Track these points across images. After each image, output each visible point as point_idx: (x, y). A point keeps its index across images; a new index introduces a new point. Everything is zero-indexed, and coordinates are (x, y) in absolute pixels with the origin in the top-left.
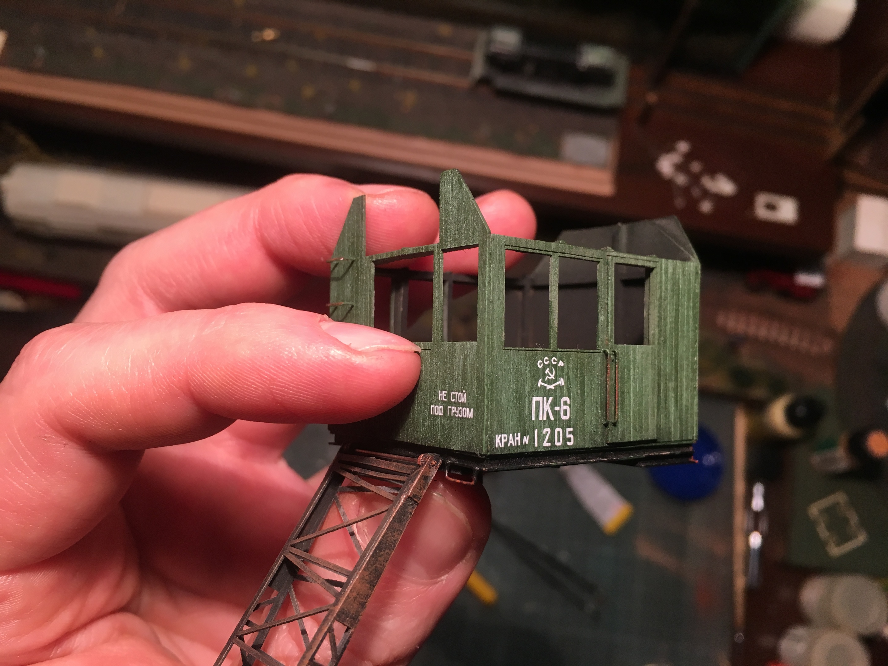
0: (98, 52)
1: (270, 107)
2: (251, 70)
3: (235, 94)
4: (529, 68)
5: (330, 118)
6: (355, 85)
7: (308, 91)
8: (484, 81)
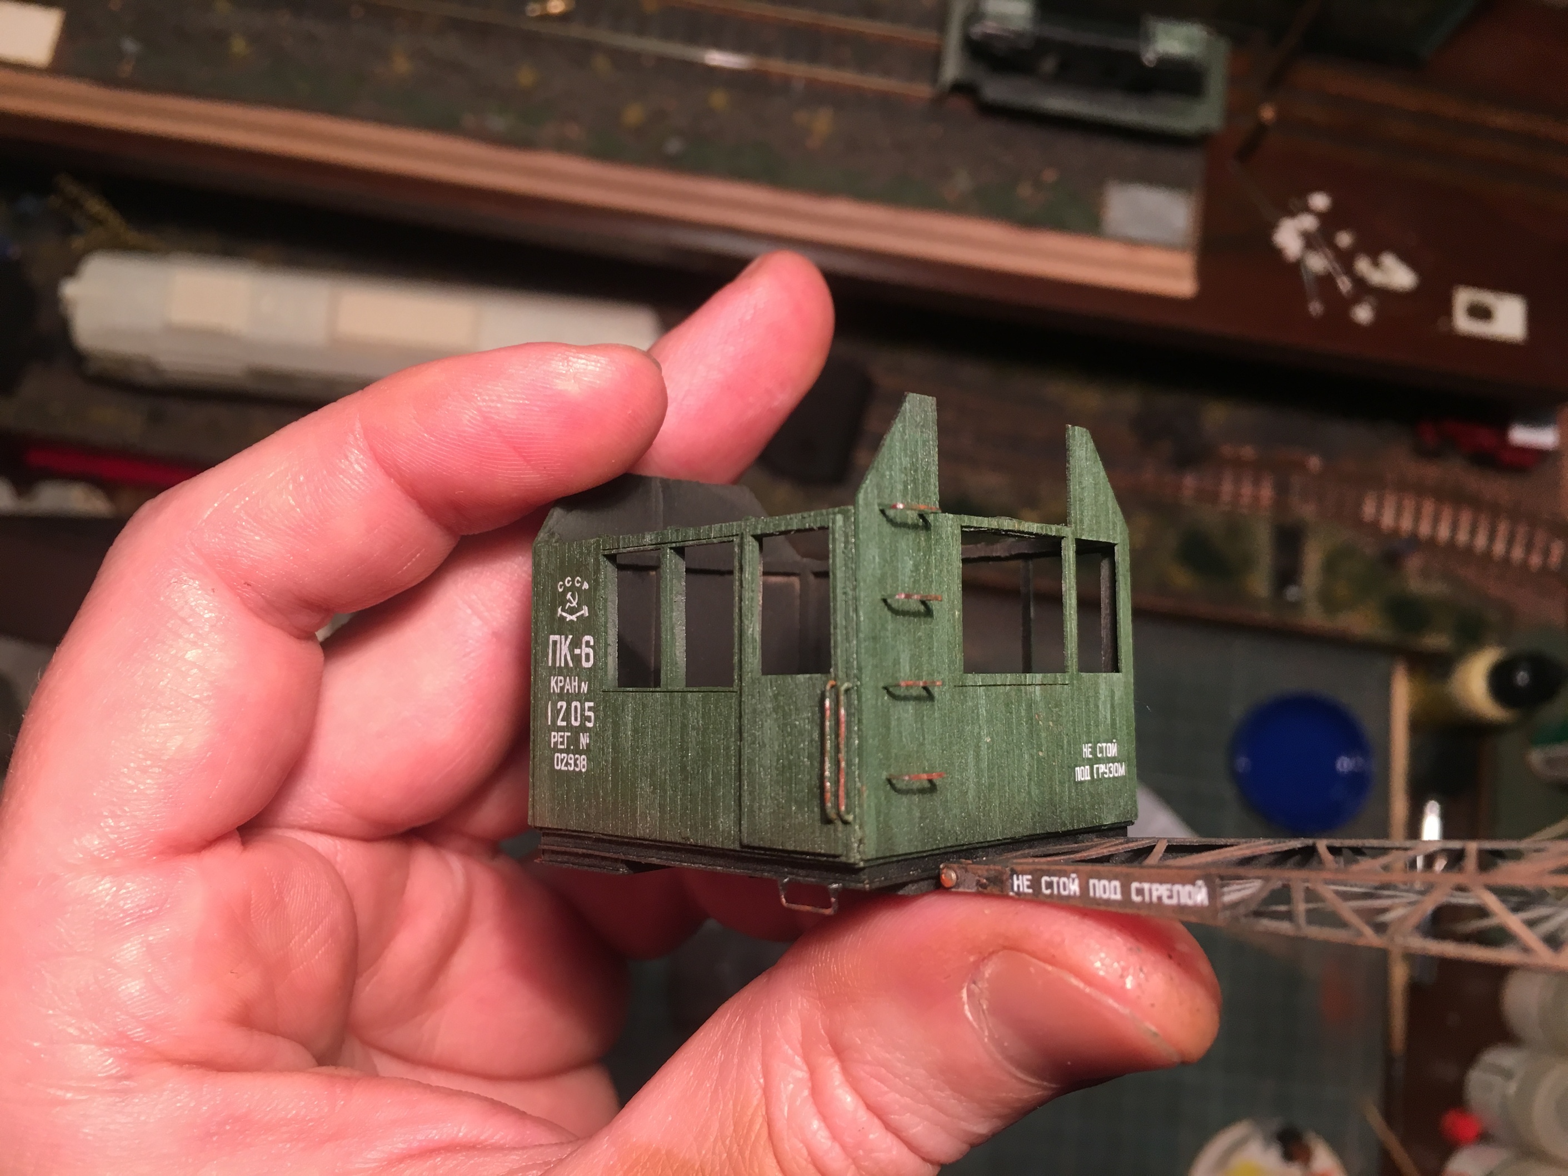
0: (239, 46)
1: (563, 146)
2: (526, 76)
3: (498, 123)
4: (1049, 65)
5: (674, 164)
6: (719, 99)
7: (634, 114)
8: (962, 88)
